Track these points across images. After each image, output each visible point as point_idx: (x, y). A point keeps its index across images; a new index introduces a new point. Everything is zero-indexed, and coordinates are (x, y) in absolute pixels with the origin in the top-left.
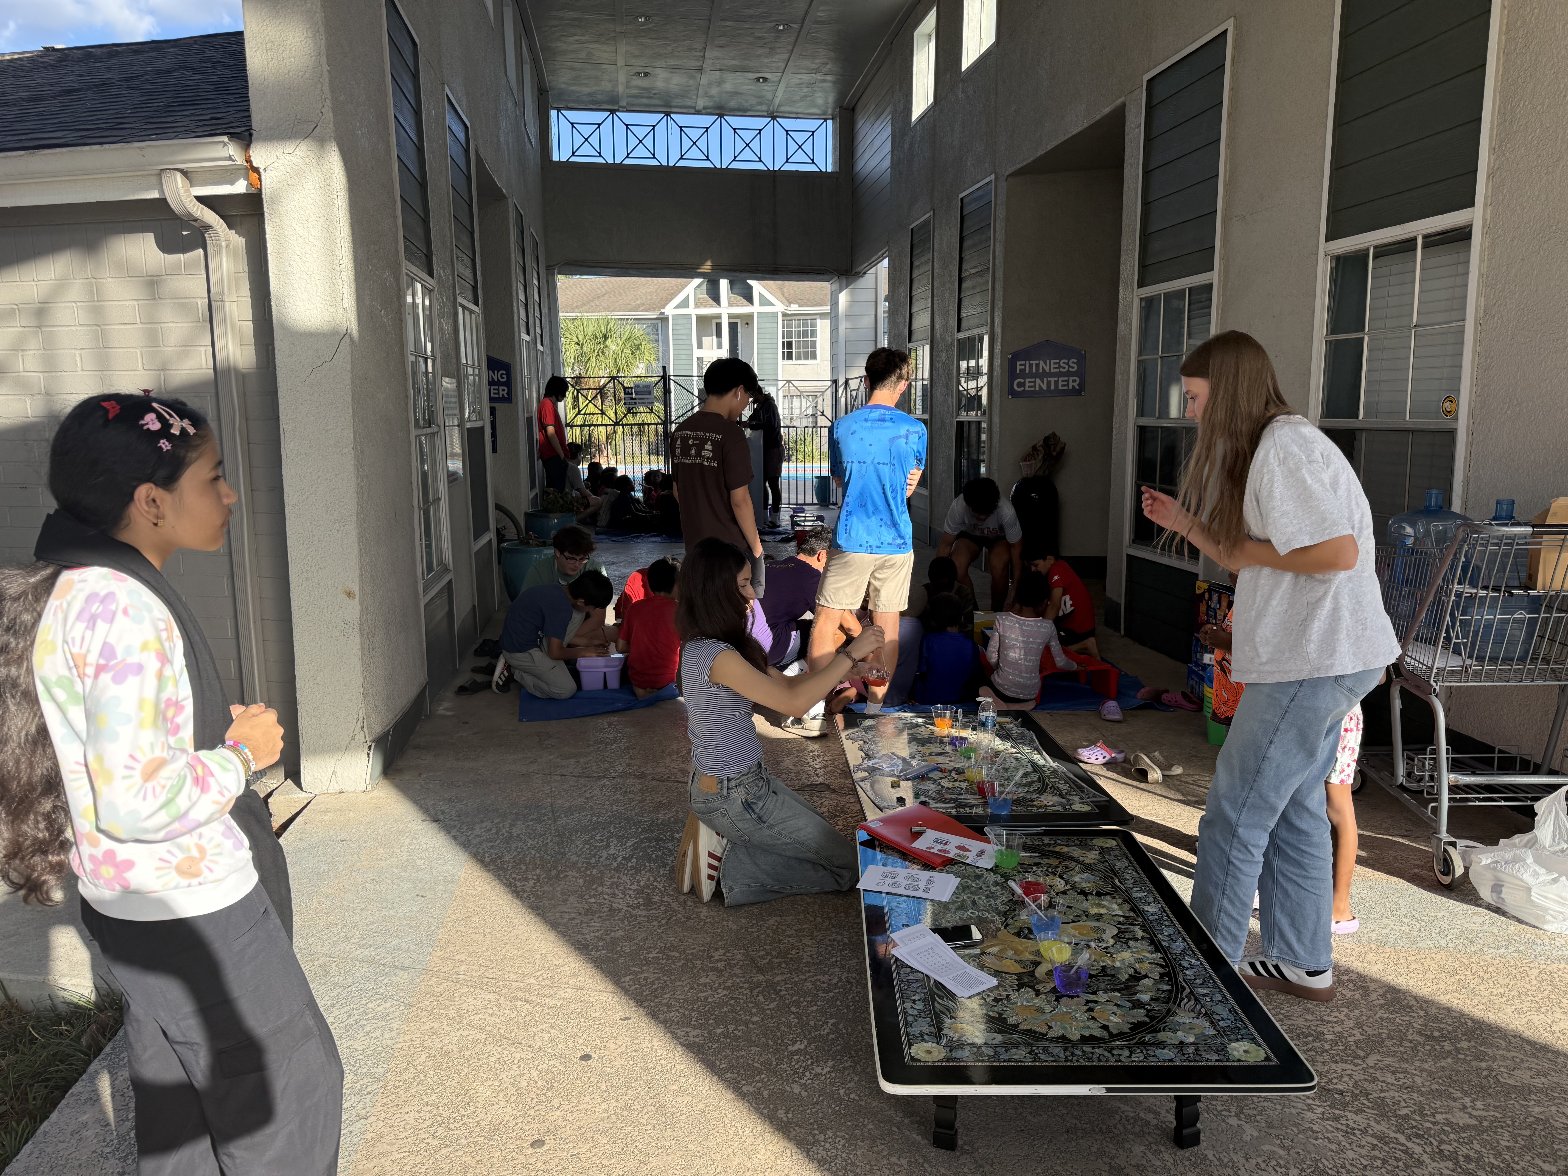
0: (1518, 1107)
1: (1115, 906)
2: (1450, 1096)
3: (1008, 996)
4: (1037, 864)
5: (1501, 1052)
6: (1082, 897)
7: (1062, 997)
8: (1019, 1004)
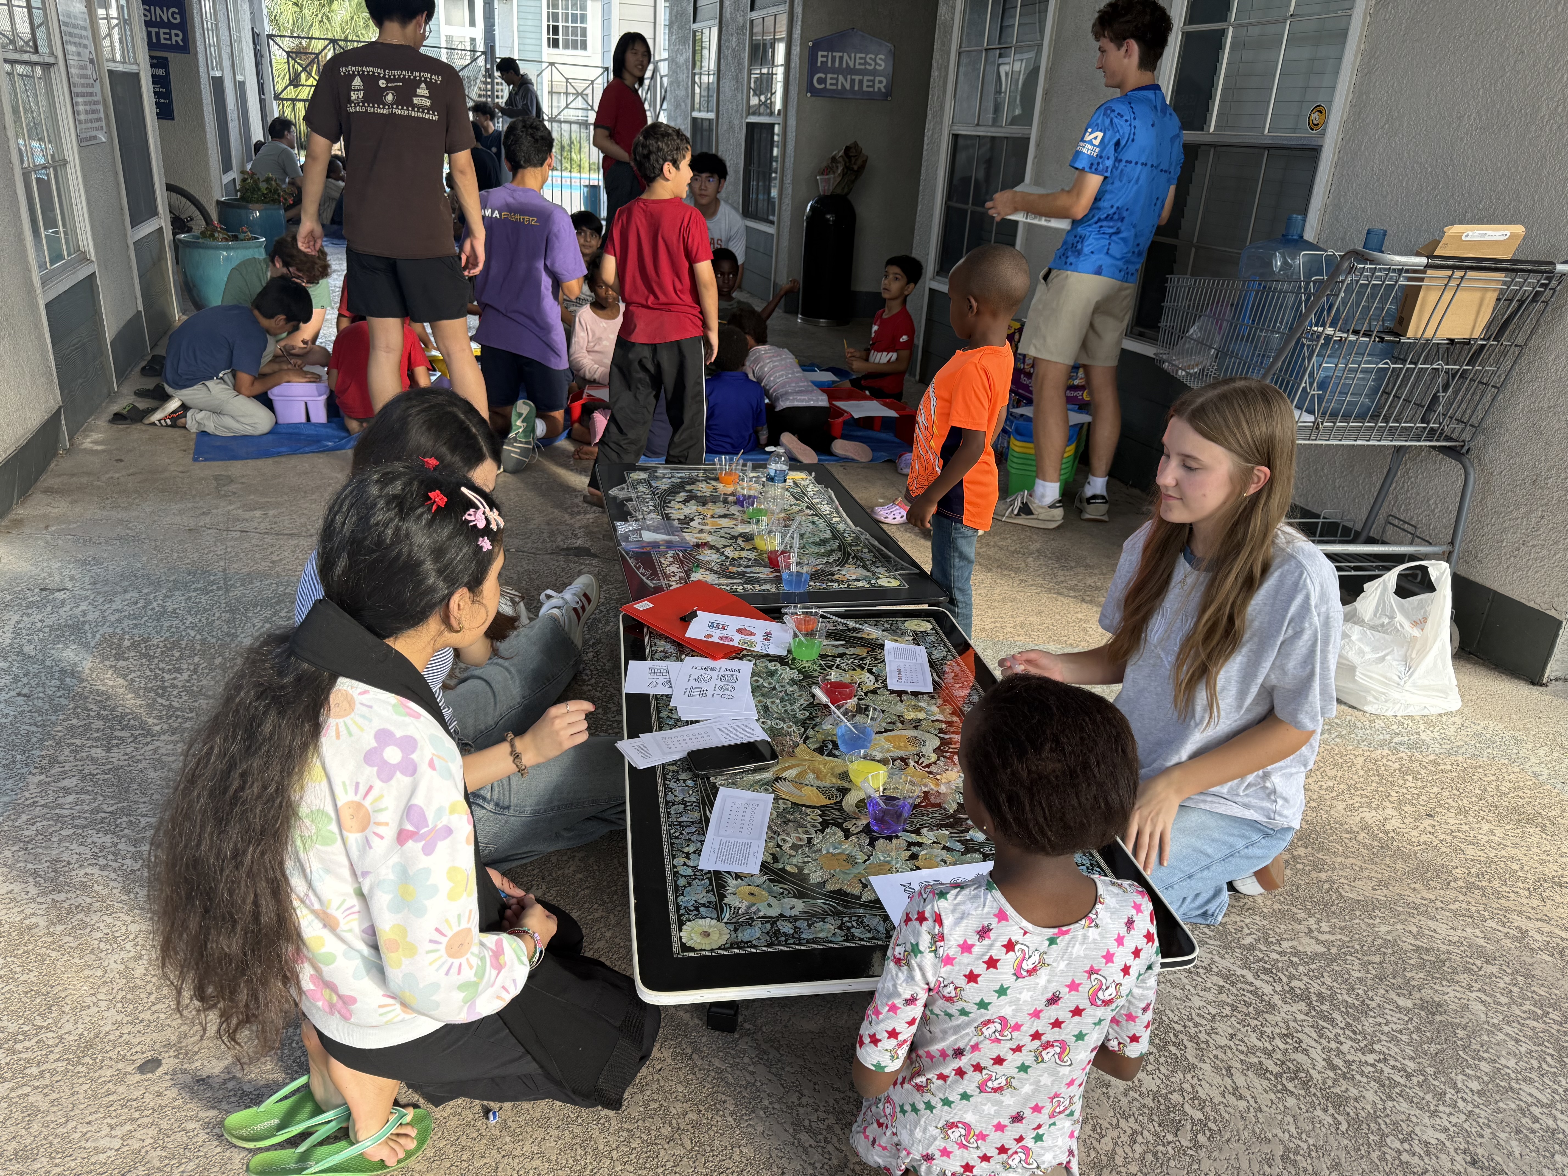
0: (1364, 927)
1: (935, 709)
2: (1294, 918)
3: (809, 840)
4: (841, 655)
5: (1339, 859)
6: (896, 698)
7: (877, 839)
8: (824, 852)
